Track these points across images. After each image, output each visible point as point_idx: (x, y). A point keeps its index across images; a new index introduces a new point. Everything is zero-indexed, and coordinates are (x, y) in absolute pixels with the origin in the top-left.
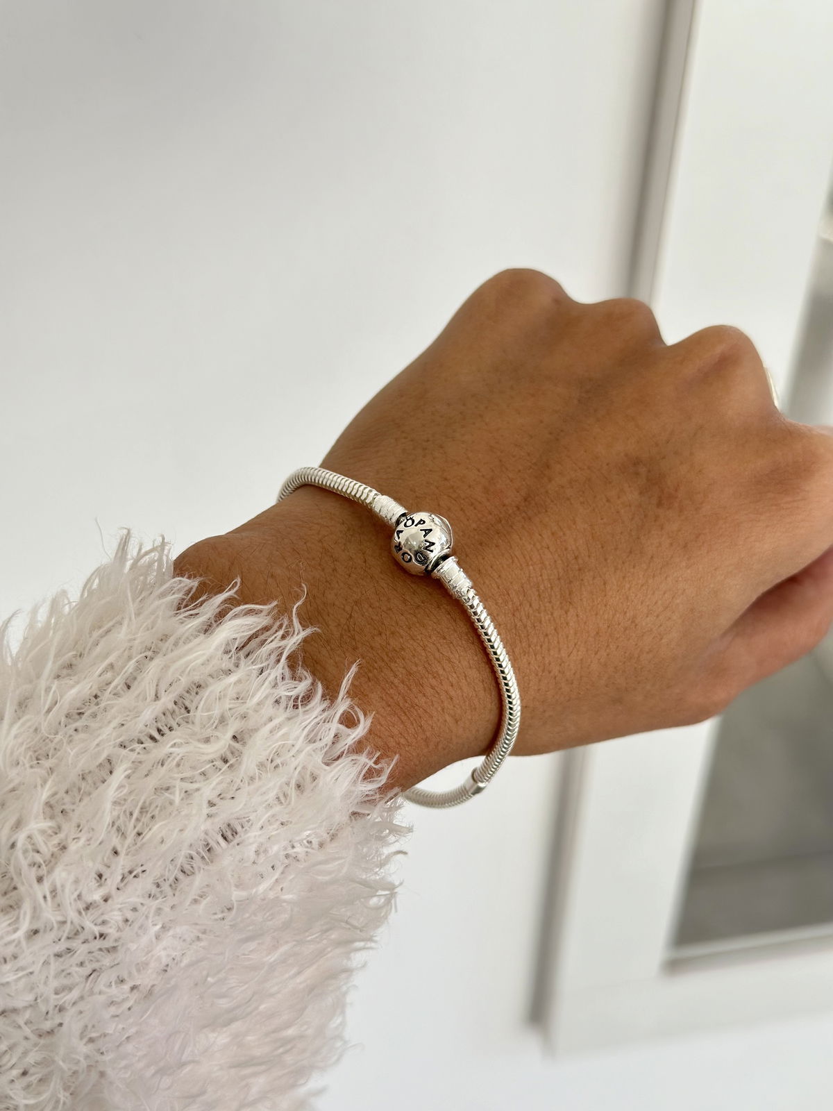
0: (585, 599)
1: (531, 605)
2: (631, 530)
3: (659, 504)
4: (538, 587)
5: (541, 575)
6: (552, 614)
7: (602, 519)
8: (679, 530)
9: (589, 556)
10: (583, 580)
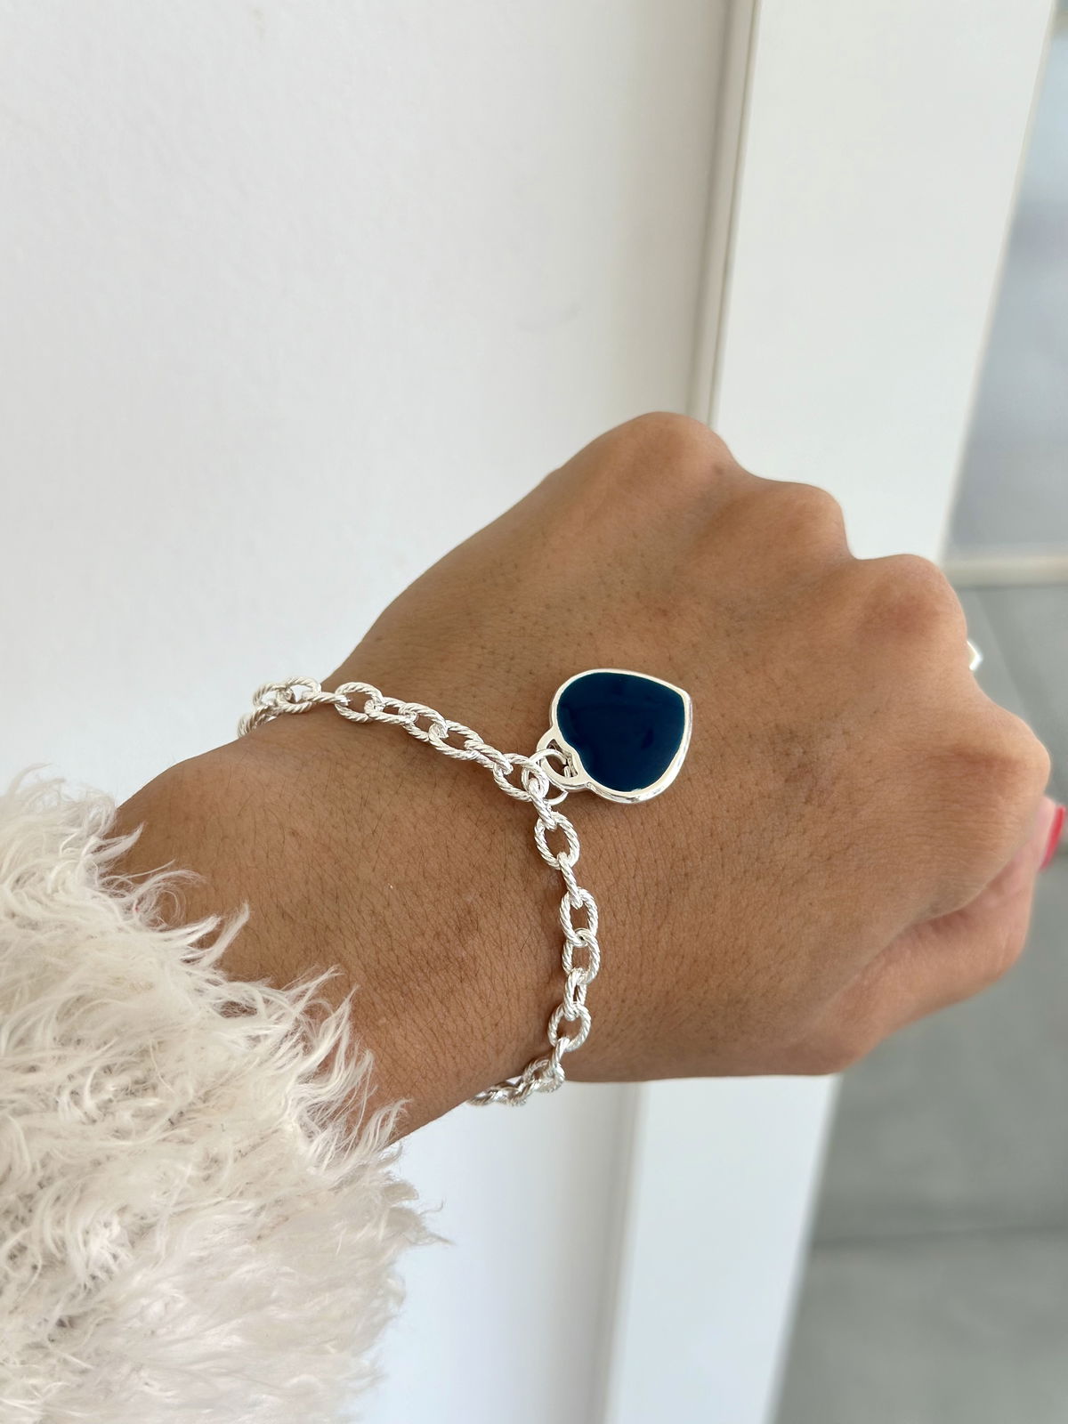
7: (728, 811)
8: (825, 837)
9: (702, 859)
10: (688, 889)
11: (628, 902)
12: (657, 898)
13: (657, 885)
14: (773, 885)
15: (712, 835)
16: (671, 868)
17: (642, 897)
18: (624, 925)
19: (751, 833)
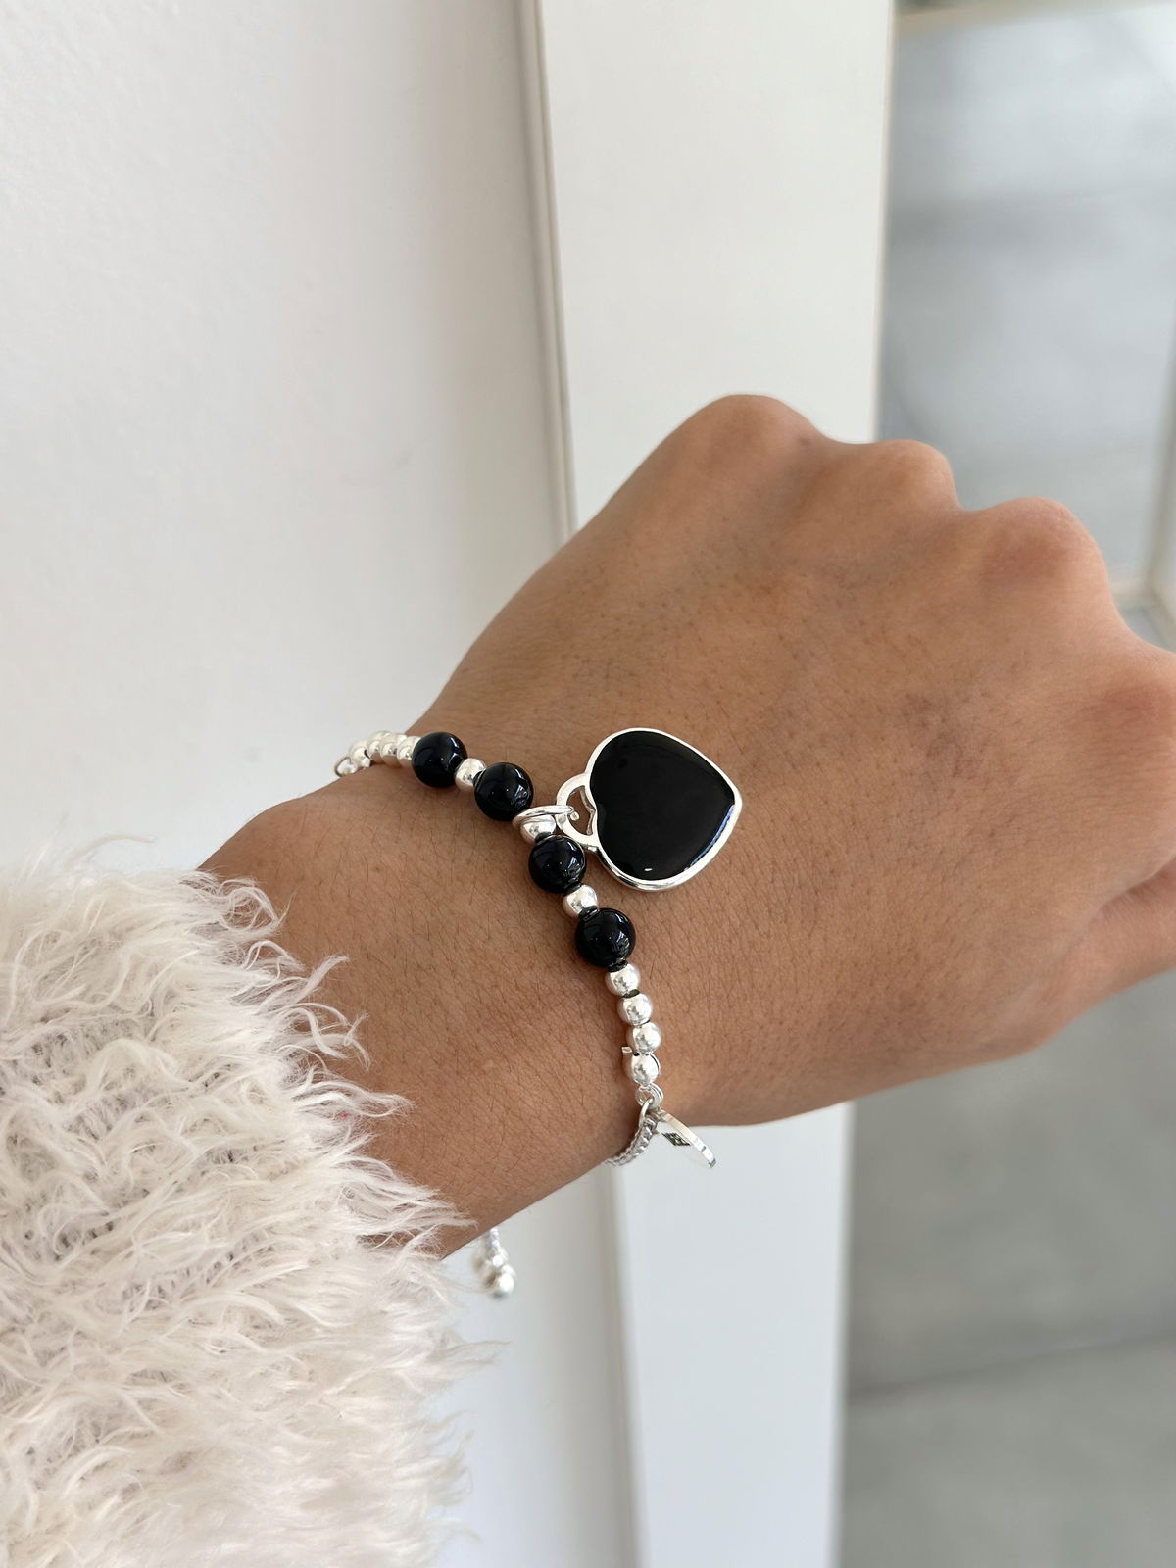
2: (912, 812)
3: (956, 773)
5: (772, 882)
8: (983, 811)
10: (836, 888)
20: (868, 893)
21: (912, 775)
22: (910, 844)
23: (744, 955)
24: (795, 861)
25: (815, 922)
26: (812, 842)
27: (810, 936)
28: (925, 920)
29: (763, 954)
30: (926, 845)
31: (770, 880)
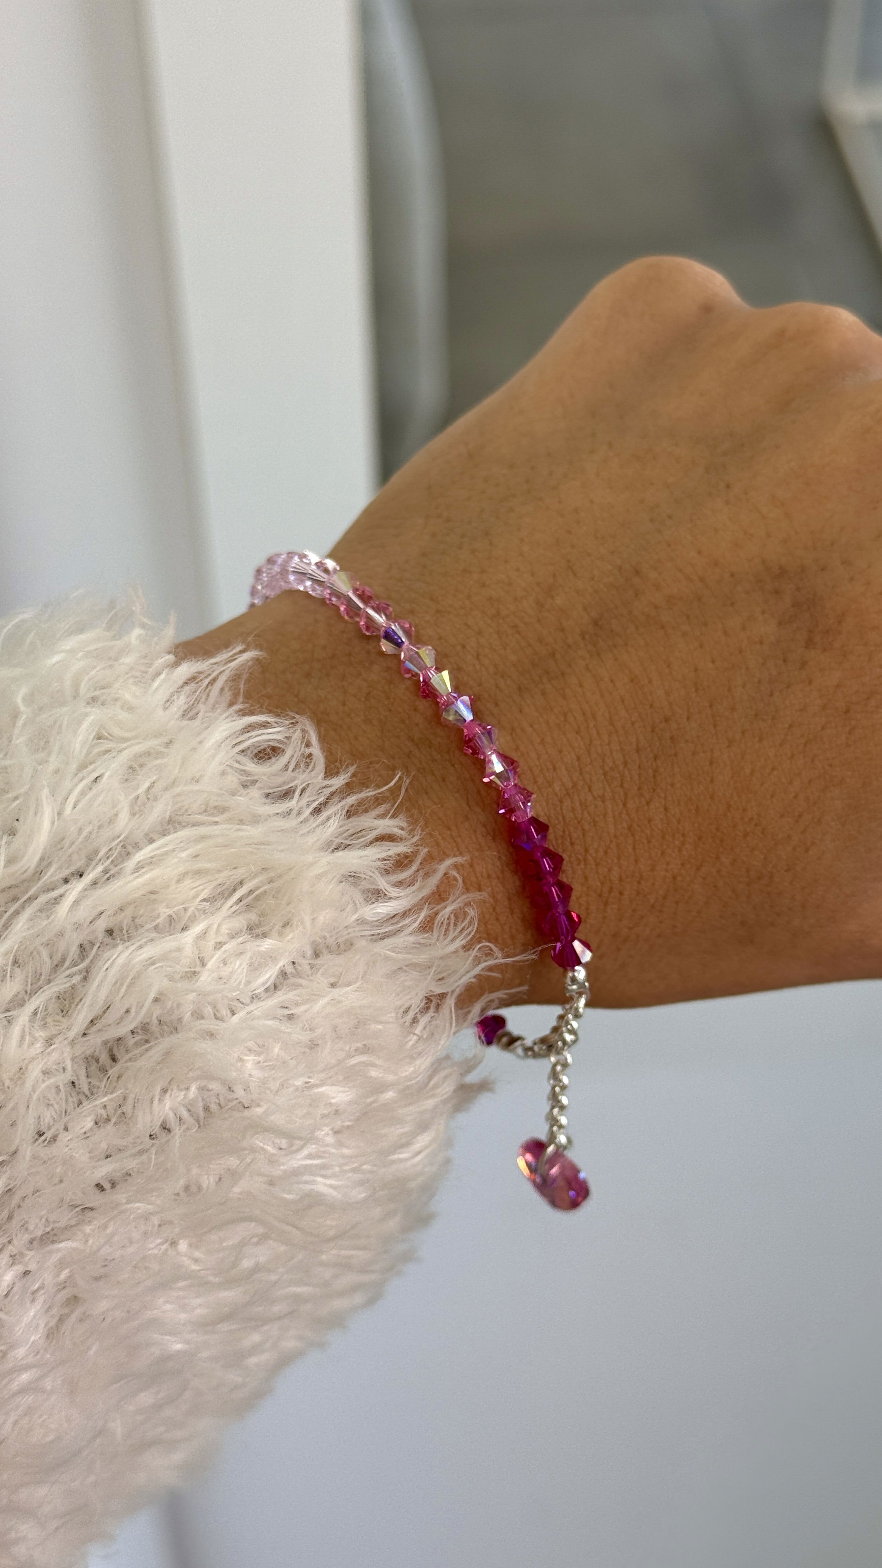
0: (678, 785)
1: (590, 790)
2: (759, 682)
4: (603, 761)
5: (609, 744)
6: (625, 805)
7: (713, 662)
8: (838, 686)
9: (688, 718)
10: (676, 755)
11: (605, 774)
12: (639, 767)
13: (638, 750)
14: (781, 745)
15: (696, 690)
16: (653, 731)
17: (621, 768)
18: (603, 802)
19: (744, 686)
20: (711, 763)
21: (761, 643)
22: (756, 715)
23: (576, 818)
24: (633, 724)
25: (654, 790)
26: (651, 706)
27: (648, 803)
28: (772, 796)
29: (597, 819)
30: (773, 718)
31: (607, 742)
